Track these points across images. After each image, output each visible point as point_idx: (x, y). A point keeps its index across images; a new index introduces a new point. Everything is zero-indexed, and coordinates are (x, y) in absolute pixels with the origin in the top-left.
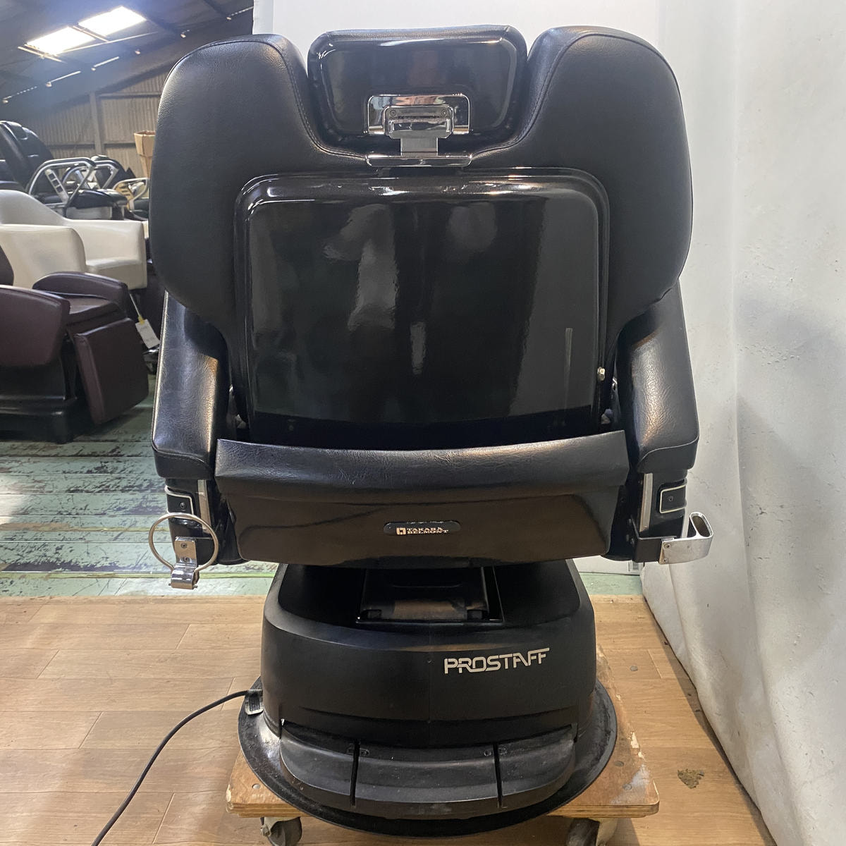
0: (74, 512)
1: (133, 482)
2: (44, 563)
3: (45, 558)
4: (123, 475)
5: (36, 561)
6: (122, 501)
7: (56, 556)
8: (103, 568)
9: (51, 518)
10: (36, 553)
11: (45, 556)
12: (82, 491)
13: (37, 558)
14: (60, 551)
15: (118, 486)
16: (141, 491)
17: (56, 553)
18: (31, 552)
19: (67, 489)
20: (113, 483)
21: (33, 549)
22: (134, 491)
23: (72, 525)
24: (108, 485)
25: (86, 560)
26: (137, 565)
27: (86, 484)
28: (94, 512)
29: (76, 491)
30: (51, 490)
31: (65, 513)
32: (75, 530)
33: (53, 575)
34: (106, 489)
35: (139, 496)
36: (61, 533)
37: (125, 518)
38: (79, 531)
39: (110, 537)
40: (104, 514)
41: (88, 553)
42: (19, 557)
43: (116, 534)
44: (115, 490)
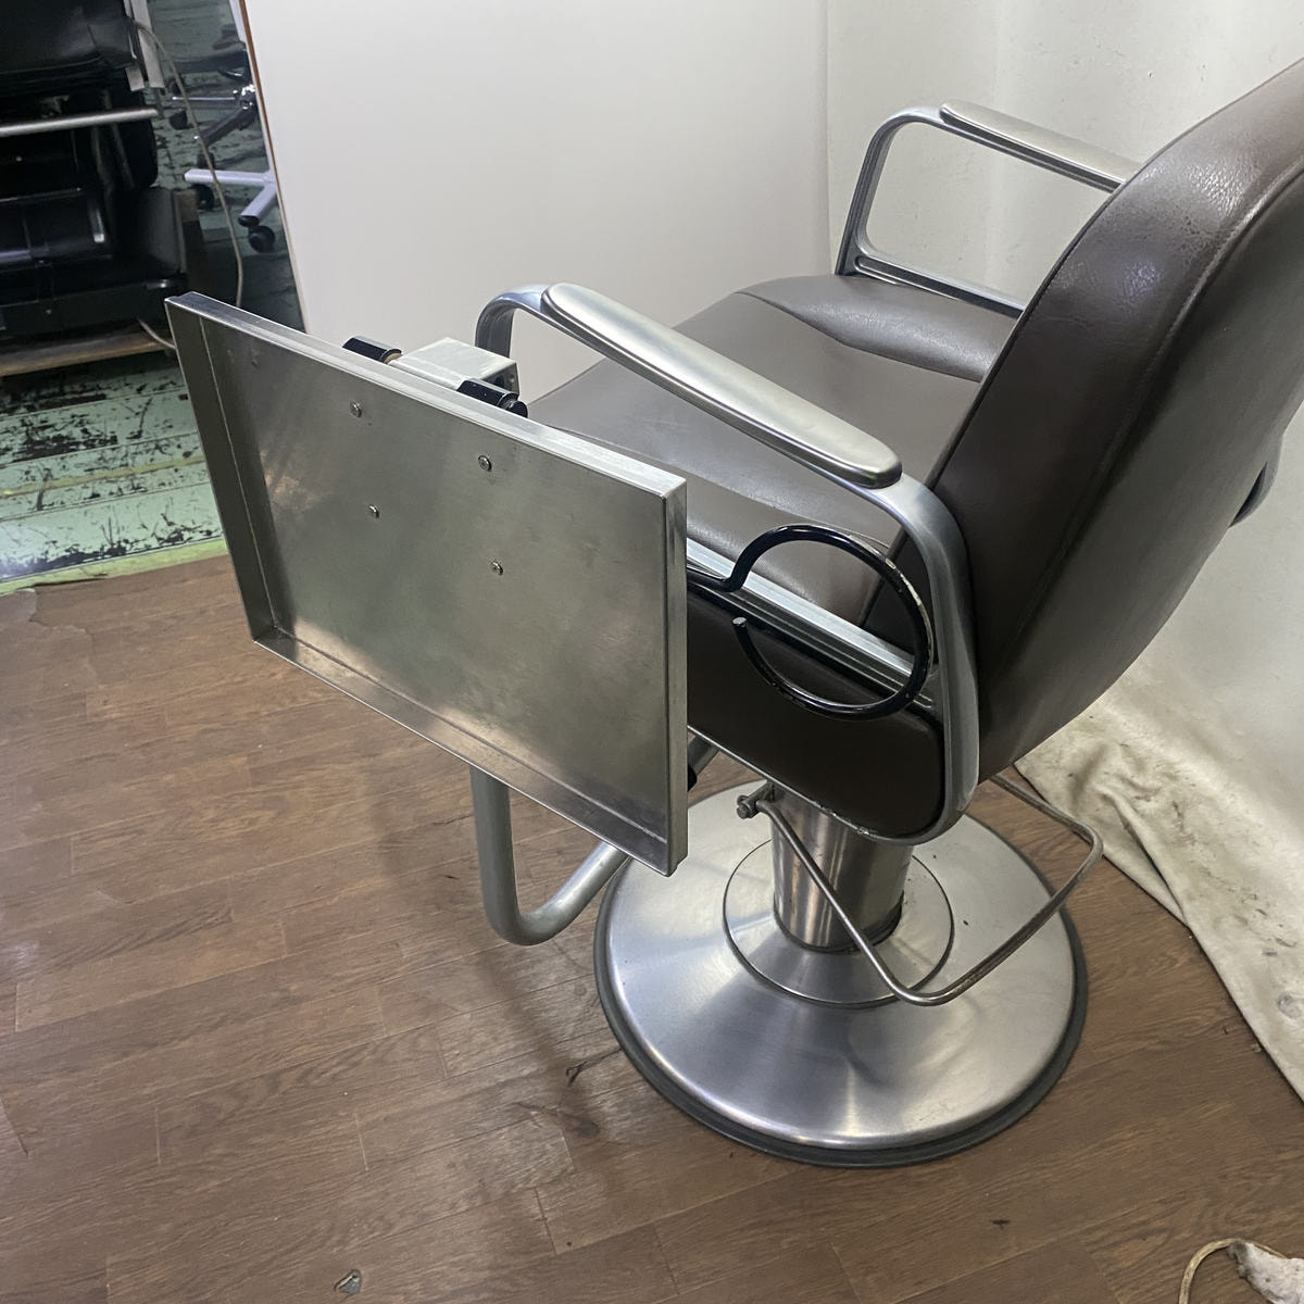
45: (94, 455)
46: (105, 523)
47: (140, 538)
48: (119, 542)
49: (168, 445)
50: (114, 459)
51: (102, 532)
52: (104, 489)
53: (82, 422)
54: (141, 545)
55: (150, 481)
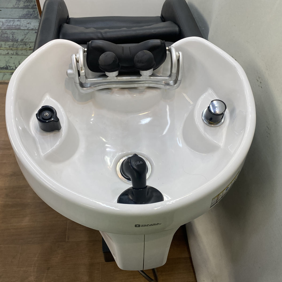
45: (12, 43)
46: (7, 60)
47: (12, 66)
48: (8, 66)
49: (27, 44)
50: (16, 45)
51: (5, 63)
52: (11, 52)
53: (13, 34)
54: (11, 68)
55: (20, 52)
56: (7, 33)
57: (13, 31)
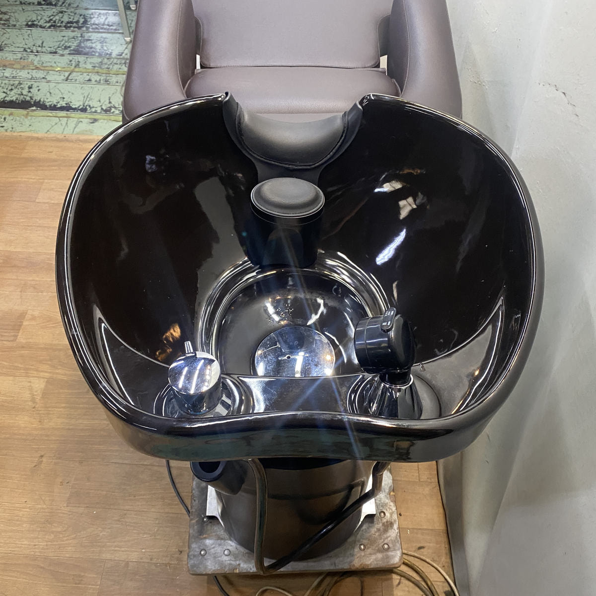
0: (34, 49)
1: (72, 17)
2: (22, 101)
3: (22, 96)
4: (65, 10)
5: (17, 99)
6: (66, 38)
7: (30, 95)
8: (62, 109)
9: (19, 56)
10: (15, 91)
11: (22, 95)
12: (36, 26)
13: (17, 96)
14: (31, 90)
15: (62, 22)
16: (79, 28)
17: (30, 92)
18: (12, 89)
19: (25, 23)
20: (57, 17)
21: (13, 87)
22: (74, 27)
23: (36, 63)
24: (54, 19)
25: (50, 100)
26: (84, 106)
27: (39, 18)
28: (49, 49)
29: (33, 25)
30: (15, 23)
31: (29, 50)
32: (37, 68)
33: (31, 113)
34: (54, 26)
35: (77, 33)
36: (30, 71)
37: (71, 57)
38: (41, 70)
39: (62, 77)
40: (56, 53)
41: (50, 93)
42: (5, 95)
43: (67, 74)
44: (60, 26)
56: (90, 38)
57: (104, 35)
